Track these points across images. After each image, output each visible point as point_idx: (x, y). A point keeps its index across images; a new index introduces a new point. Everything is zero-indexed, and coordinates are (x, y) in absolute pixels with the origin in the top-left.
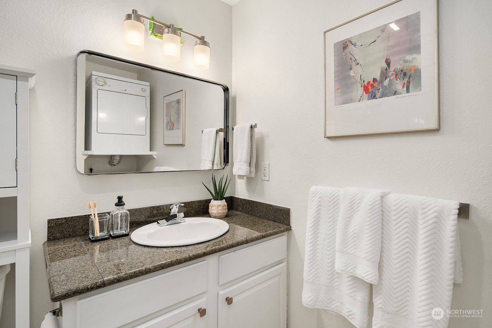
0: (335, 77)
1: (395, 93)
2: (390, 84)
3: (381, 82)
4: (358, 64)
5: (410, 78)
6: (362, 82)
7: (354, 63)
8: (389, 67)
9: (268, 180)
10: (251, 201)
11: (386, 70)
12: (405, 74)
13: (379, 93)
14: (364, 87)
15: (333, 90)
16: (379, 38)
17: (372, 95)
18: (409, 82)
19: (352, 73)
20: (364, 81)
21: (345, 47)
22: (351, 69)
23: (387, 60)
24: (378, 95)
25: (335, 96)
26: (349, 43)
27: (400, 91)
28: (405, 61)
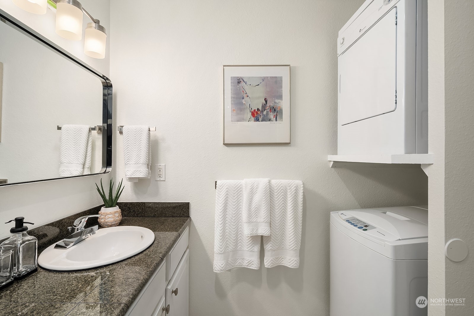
0: (231, 101)
1: (270, 120)
2: (267, 114)
3: (262, 112)
4: (248, 96)
5: (277, 113)
6: (251, 109)
7: (245, 95)
8: (266, 104)
9: (164, 180)
10: (142, 202)
11: (265, 105)
12: (275, 110)
13: (261, 118)
14: (252, 112)
15: (230, 110)
16: (261, 84)
17: (257, 119)
18: (277, 115)
19: (244, 102)
20: (252, 109)
21: (239, 82)
22: (243, 98)
23: (265, 99)
24: (260, 119)
25: (232, 115)
26: (242, 81)
27: (272, 119)
28: (275, 103)
